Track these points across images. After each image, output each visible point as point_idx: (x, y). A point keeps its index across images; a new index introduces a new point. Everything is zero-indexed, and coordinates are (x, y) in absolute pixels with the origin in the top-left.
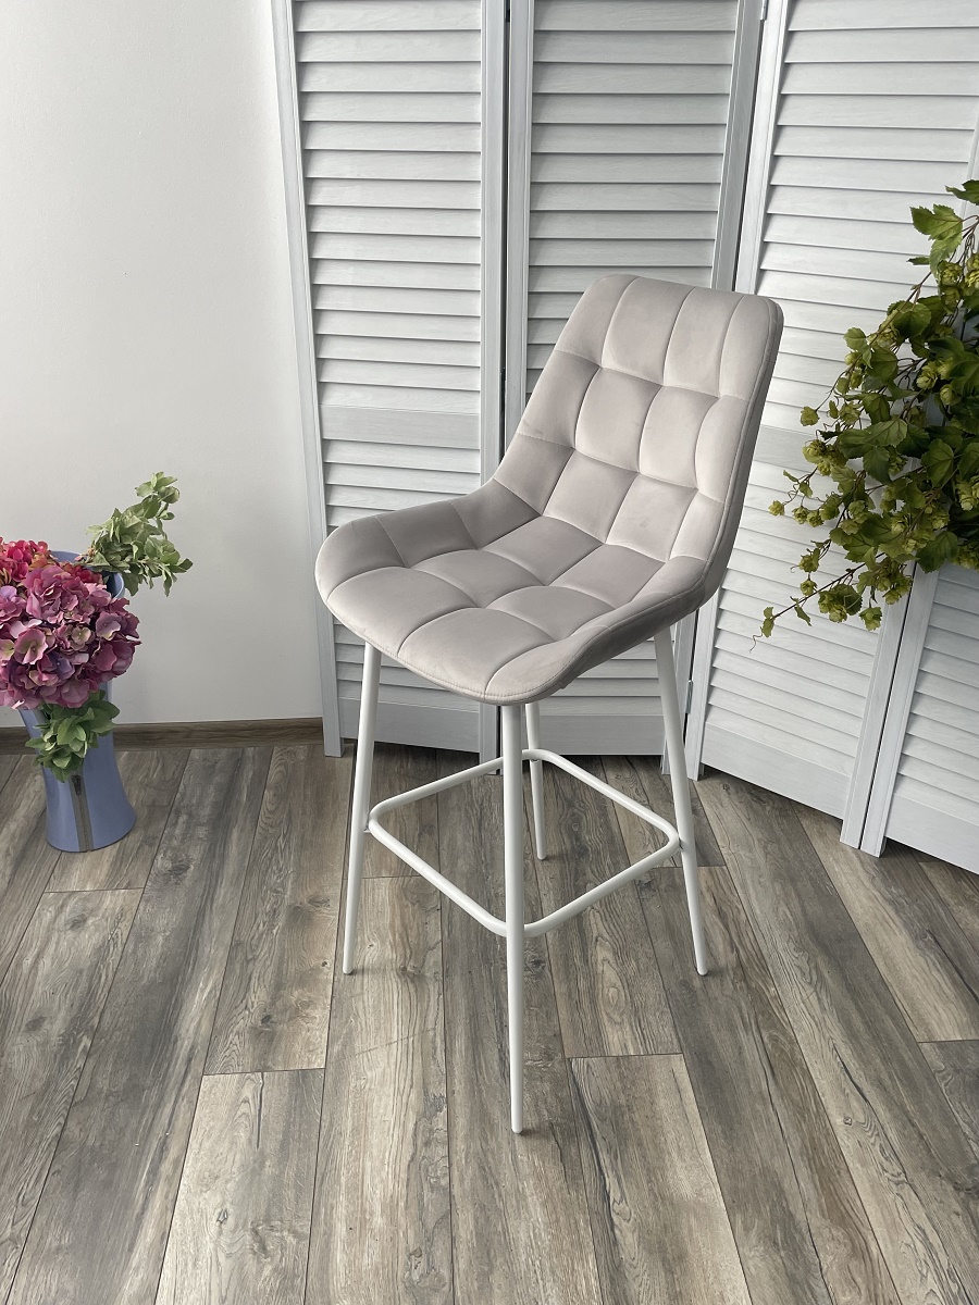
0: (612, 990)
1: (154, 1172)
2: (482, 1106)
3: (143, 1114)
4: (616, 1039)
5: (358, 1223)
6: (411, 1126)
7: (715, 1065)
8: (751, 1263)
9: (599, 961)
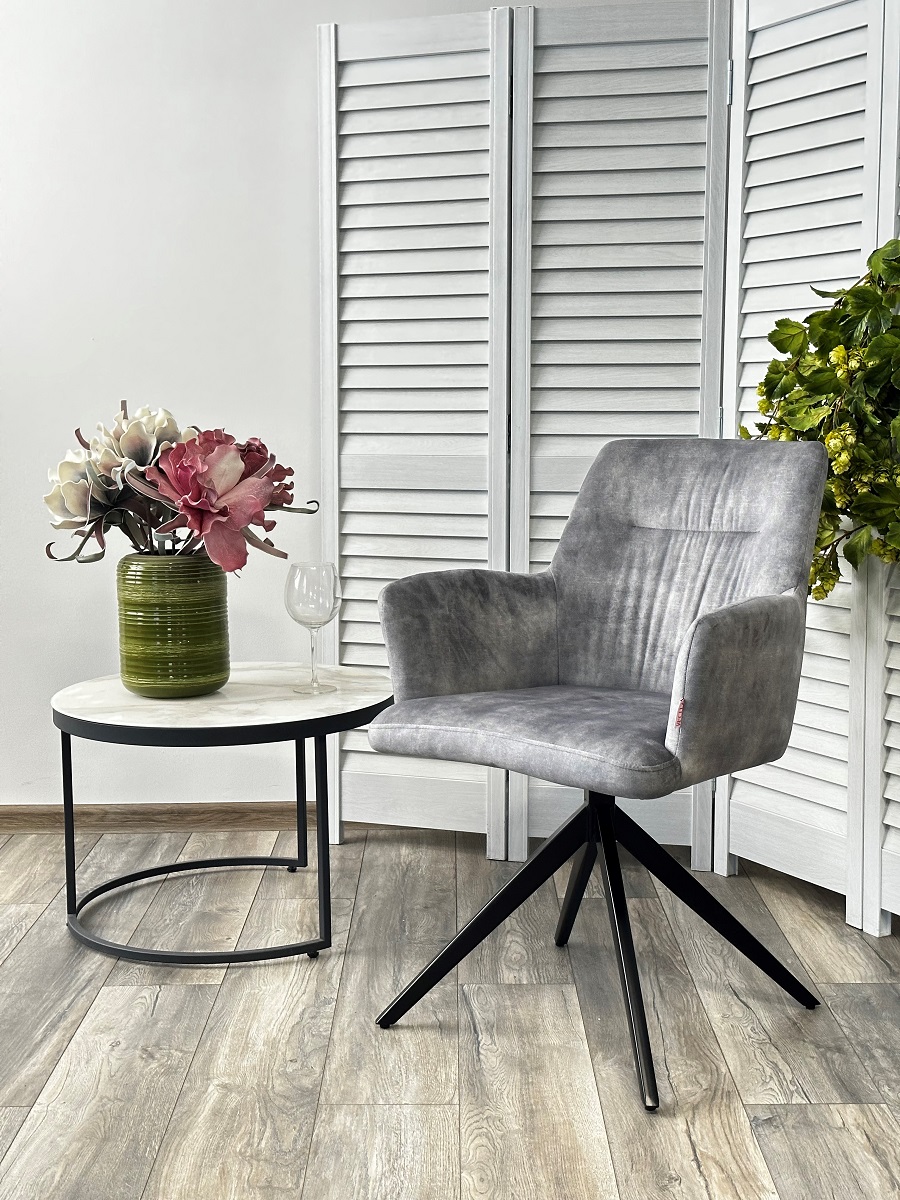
0: (515, 955)
1: (53, 1026)
2: (371, 1003)
3: (43, 1003)
4: (512, 976)
5: (241, 1049)
6: (300, 1010)
7: (606, 989)
8: (602, 1073)
9: (508, 941)
